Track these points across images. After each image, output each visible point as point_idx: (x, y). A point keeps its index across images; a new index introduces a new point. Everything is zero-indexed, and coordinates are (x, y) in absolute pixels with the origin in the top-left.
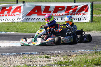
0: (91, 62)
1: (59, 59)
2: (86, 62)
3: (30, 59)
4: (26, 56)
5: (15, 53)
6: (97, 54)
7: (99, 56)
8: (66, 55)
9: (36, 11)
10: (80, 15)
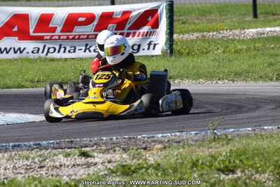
1: (118, 159)
2: (194, 165)
3: (36, 160)
4: (25, 153)
7: (227, 148)
9: (16, 29)
10: (138, 36)
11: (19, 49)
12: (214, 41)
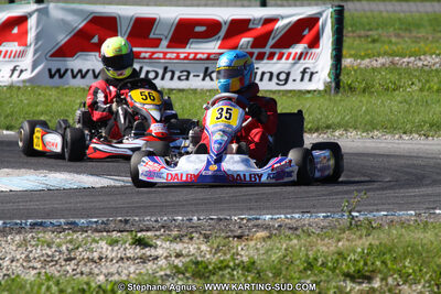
0: (330, 264)
2: (310, 266)
4: (48, 236)
6: (358, 233)
7: (366, 242)
8: (223, 235)
9: (95, 40)
10: (287, 59)
12: (408, 72)
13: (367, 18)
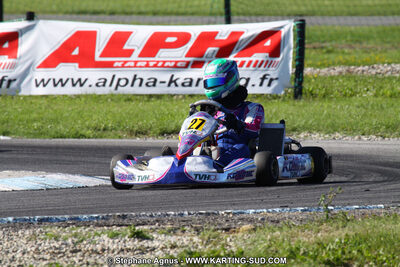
0: (311, 253)
1: (186, 243)
2: (292, 254)
3: (69, 241)
4: (55, 230)
5: (11, 219)
6: (335, 225)
7: (343, 233)
8: (213, 228)
9: (76, 52)
11: (80, 80)
12: (364, 80)
13: (322, 31)
